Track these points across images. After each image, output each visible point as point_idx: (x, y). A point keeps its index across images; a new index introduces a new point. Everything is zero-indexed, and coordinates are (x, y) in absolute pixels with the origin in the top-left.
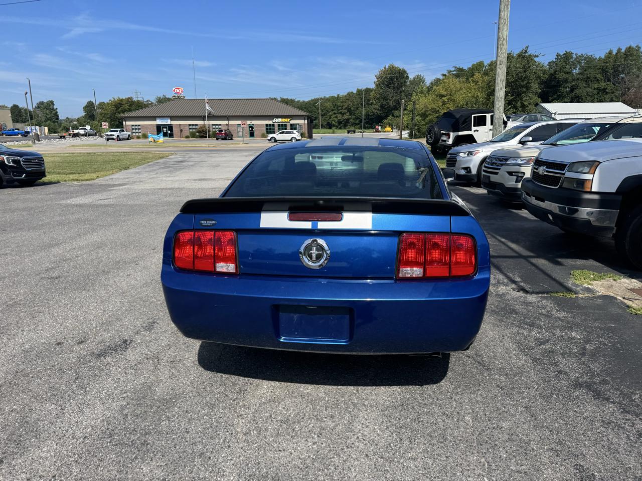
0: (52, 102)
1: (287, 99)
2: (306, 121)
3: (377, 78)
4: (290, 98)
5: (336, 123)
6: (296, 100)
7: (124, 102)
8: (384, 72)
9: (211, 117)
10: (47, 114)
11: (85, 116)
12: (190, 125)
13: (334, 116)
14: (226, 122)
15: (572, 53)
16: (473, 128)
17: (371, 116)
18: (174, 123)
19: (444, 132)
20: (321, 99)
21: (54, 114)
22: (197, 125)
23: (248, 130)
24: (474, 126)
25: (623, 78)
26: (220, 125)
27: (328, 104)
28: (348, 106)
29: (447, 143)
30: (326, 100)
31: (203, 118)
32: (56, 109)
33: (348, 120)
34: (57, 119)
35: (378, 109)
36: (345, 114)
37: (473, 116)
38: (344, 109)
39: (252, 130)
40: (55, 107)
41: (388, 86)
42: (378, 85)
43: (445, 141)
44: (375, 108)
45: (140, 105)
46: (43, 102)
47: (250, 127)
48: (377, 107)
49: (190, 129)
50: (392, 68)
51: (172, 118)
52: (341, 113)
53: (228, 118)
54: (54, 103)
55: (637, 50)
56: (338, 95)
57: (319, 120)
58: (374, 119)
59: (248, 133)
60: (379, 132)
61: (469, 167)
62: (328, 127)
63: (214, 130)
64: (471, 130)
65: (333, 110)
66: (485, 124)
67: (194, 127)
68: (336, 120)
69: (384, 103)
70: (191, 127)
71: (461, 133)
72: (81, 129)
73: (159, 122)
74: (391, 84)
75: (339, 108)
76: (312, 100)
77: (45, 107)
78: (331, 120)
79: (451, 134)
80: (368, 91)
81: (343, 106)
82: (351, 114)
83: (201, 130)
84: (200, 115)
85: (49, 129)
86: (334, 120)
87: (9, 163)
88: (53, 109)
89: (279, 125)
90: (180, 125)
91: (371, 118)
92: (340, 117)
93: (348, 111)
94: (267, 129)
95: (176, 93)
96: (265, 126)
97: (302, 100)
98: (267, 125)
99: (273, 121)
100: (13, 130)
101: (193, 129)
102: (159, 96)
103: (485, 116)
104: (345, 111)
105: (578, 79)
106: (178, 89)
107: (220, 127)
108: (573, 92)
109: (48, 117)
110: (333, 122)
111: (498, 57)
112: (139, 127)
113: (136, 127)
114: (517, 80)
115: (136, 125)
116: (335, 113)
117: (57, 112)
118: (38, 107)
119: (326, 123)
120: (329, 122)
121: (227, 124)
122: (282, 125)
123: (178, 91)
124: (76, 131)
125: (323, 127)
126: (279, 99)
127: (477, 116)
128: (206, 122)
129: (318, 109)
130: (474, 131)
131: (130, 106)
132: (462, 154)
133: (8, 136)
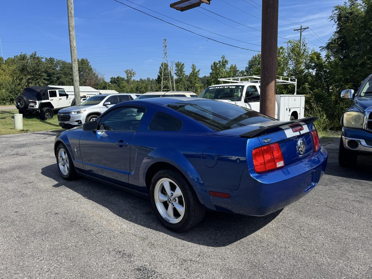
15: (54, 59)
16: (50, 98)
19: (32, 101)
24: (50, 97)
25: (82, 74)
29: (35, 107)
37: (48, 91)
43: (33, 106)
55: (87, 61)
61: (80, 120)
64: (49, 99)
66: (56, 96)
71: (43, 101)
79: (37, 102)
103: (56, 91)
105: (60, 73)
108: (59, 80)
111: (73, 57)
114: (34, 71)
127: (51, 91)
130: (51, 100)
132: (73, 113)
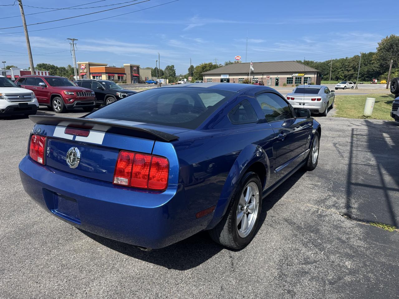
0: (173, 66)
1: (309, 61)
2: (316, 75)
3: (380, 45)
4: (310, 60)
5: (342, 77)
6: (315, 62)
7: (207, 66)
8: (386, 41)
9: (253, 73)
10: (170, 72)
11: (189, 74)
12: (240, 79)
13: (341, 72)
14: (261, 77)
17: (371, 72)
18: (231, 77)
20: (333, 60)
21: (173, 73)
22: (243, 79)
23: (275, 81)
26: (257, 78)
27: (338, 64)
28: (354, 65)
30: (337, 61)
31: (247, 74)
33: (352, 74)
34: (175, 75)
35: (378, 67)
36: (351, 70)
38: (350, 67)
39: (277, 81)
40: (174, 69)
41: (388, 51)
42: (380, 50)
44: (375, 66)
45: (215, 67)
46: (169, 66)
47: (276, 79)
48: (377, 65)
49: (239, 81)
50: (393, 38)
51: (230, 74)
52: (347, 70)
53: (263, 74)
54: (174, 66)
56: (347, 58)
57: (330, 75)
58: (374, 75)
59: (275, 84)
60: (375, 84)
62: (336, 79)
63: (253, 82)
65: (341, 68)
67: (242, 80)
68: (343, 75)
69: (383, 63)
70: (240, 80)
72: (182, 81)
73: (222, 77)
74: (390, 49)
75: (346, 67)
76: (326, 61)
77: (170, 69)
78: (339, 75)
80: (371, 54)
81: (349, 65)
82: (355, 71)
83: (245, 81)
84: (246, 72)
85: (169, 81)
86: (341, 74)
87: (121, 96)
88: (173, 70)
89: (296, 78)
90: (234, 79)
91: (371, 74)
92: (346, 73)
93: (353, 69)
94: (288, 81)
95: (236, 60)
96: (286, 79)
97: (319, 61)
98: (288, 78)
99: (292, 75)
100: (151, 80)
101: (241, 81)
102: (227, 62)
104: (350, 68)
106: (238, 57)
107: (257, 79)
110: (340, 76)
112: (211, 80)
113: (210, 80)
115: (210, 79)
116: (342, 70)
117: (175, 72)
118: (167, 69)
119: (335, 77)
120: (337, 77)
121: (262, 78)
122: (298, 78)
123: (238, 58)
124: (180, 82)
125: (332, 79)
126: (303, 61)
128: (250, 77)
129: (330, 68)
131: (210, 68)
133: (148, 84)
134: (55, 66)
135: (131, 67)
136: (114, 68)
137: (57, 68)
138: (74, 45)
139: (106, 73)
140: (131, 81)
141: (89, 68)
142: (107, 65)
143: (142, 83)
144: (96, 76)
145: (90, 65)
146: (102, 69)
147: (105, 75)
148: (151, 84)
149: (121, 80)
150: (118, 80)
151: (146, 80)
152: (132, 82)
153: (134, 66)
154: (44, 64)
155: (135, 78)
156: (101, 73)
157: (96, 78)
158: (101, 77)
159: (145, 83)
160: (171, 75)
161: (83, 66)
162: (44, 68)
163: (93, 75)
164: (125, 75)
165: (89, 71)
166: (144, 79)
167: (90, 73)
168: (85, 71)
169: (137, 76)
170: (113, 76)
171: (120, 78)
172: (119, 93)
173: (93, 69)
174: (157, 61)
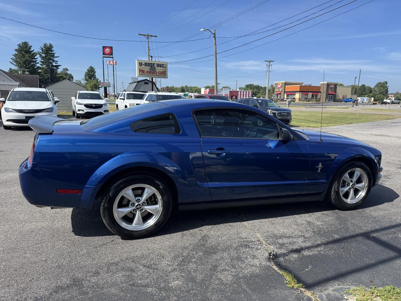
0: (386, 83)
10: (381, 90)
21: (385, 90)
32: (388, 86)
46: (381, 82)
54: (388, 83)
77: (381, 86)
85: (374, 99)
88: (386, 87)
100: (349, 99)
109: (381, 91)
117: (388, 89)
118: (377, 86)
133: (345, 103)
134: (260, 86)
135: (328, 85)
136: (310, 86)
137: (261, 88)
138: (270, 66)
139: (300, 92)
140: (326, 99)
141: (285, 87)
142: (302, 84)
143: (337, 102)
144: (290, 95)
145: (286, 84)
146: (297, 88)
147: (299, 94)
148: (348, 103)
149: (315, 99)
150: (312, 98)
151: (343, 98)
152: (326, 101)
153: (332, 84)
154: (251, 84)
155: (331, 96)
156: (294, 92)
157: (290, 96)
158: (294, 96)
159: (341, 102)
160: (382, 93)
161: (279, 86)
162: (250, 88)
163: (287, 94)
164: (320, 94)
165: (284, 90)
166: (341, 98)
167: (285, 92)
168: (281, 90)
169: (333, 94)
170: (307, 95)
171: (314, 97)
172: (270, 111)
173: (289, 88)
174: (356, 78)
